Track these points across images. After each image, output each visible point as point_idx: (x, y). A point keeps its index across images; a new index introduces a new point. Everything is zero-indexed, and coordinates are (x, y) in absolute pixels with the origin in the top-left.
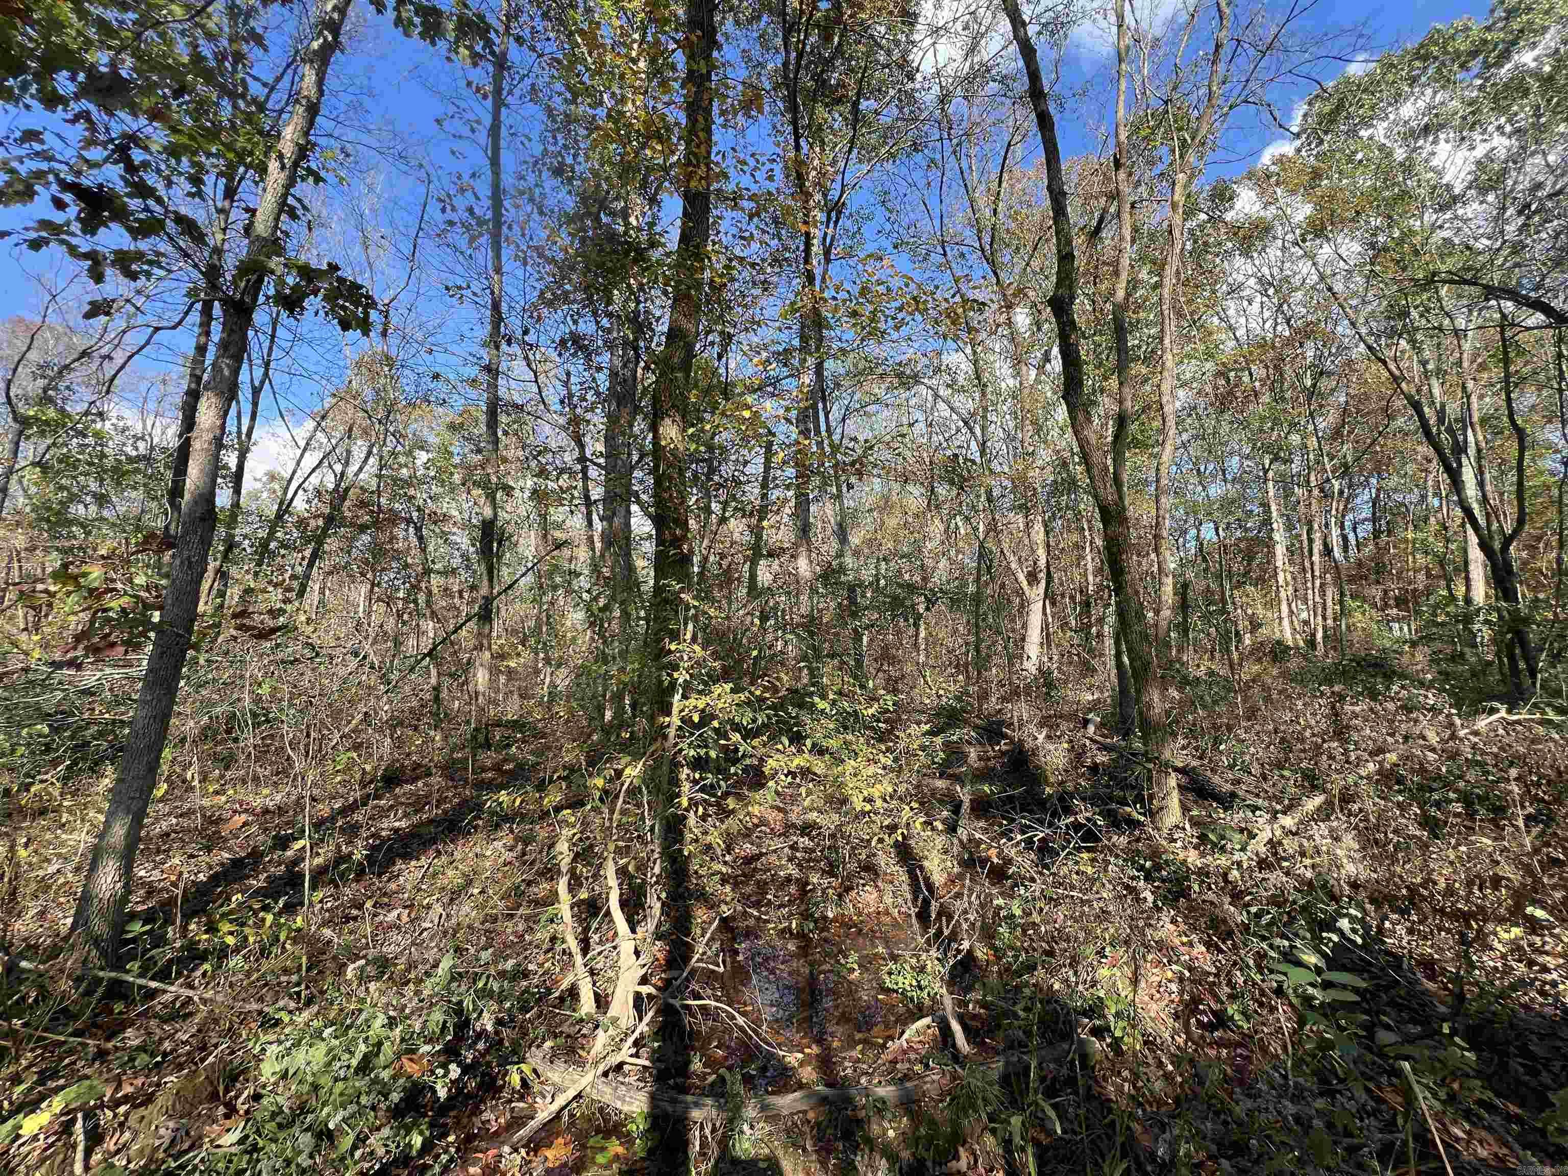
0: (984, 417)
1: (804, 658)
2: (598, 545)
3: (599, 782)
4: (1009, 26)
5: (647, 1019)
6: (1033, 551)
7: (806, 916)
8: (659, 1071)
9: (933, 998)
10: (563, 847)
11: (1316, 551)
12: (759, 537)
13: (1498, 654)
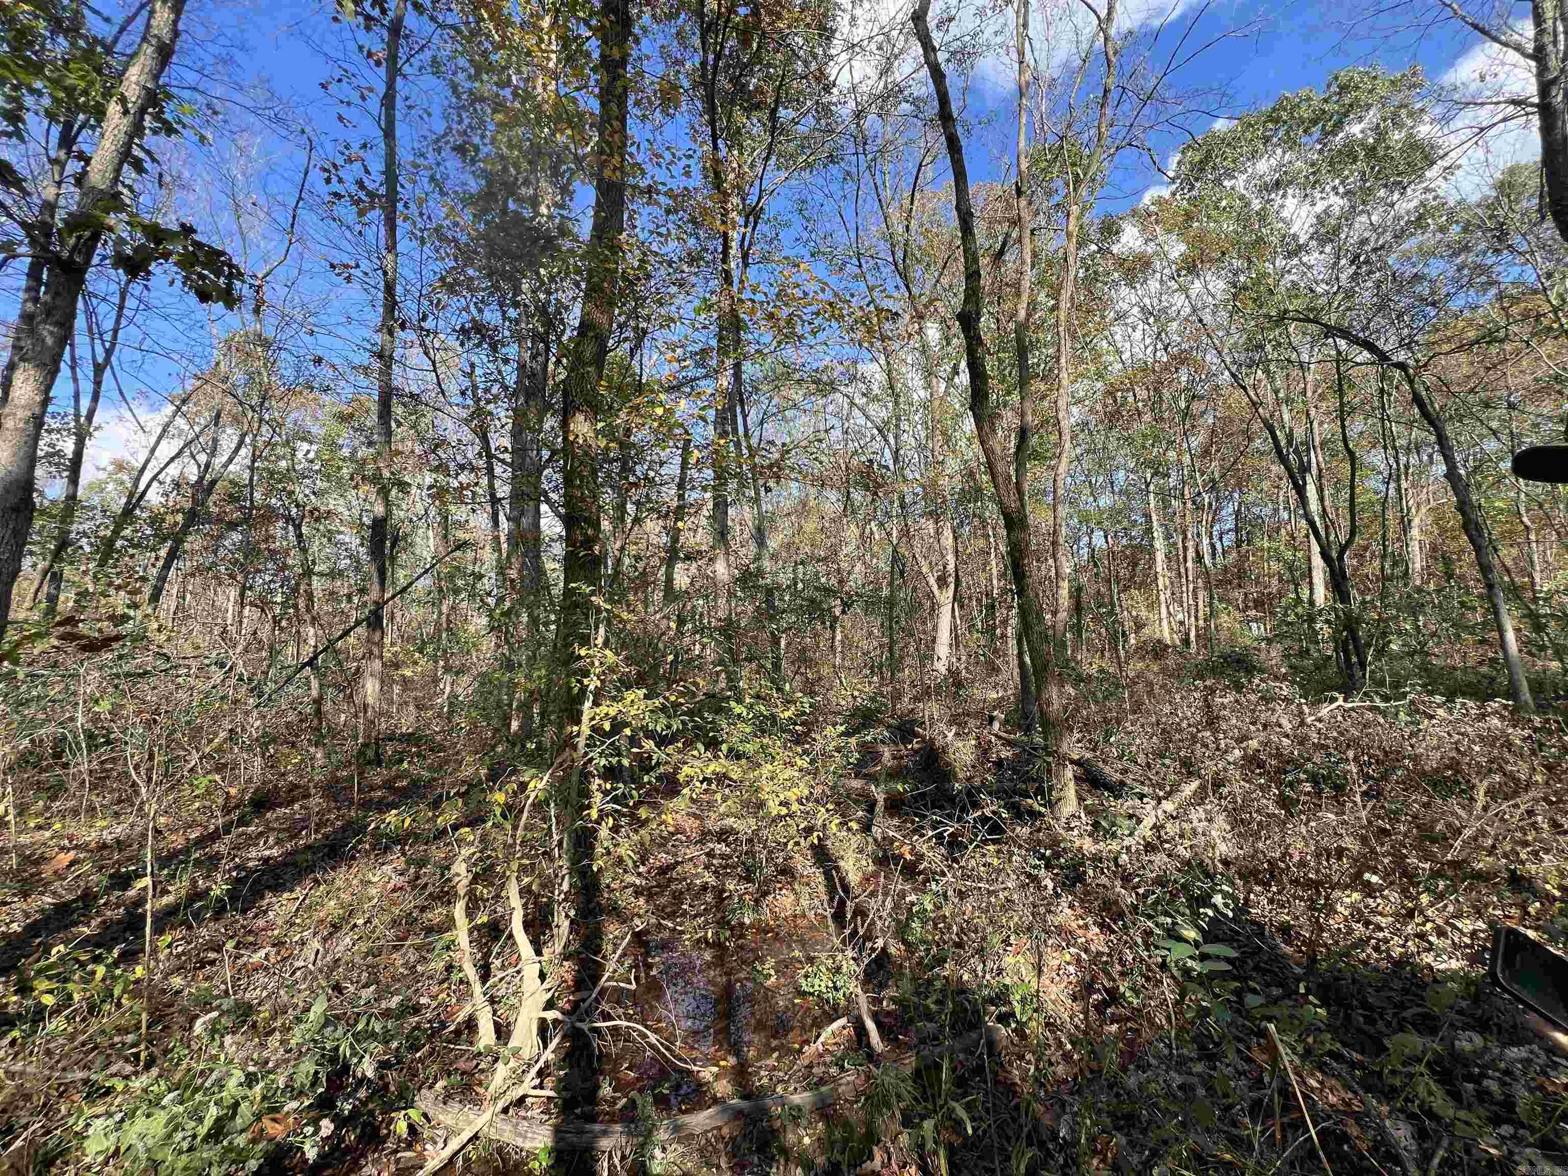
0: (897, 426)
1: (721, 662)
2: (505, 546)
3: (500, 797)
4: (921, 51)
5: (552, 1046)
6: (943, 556)
7: (723, 923)
8: (565, 1101)
9: (848, 999)
10: (460, 868)
11: (1189, 558)
12: (675, 540)
13: (1336, 650)
